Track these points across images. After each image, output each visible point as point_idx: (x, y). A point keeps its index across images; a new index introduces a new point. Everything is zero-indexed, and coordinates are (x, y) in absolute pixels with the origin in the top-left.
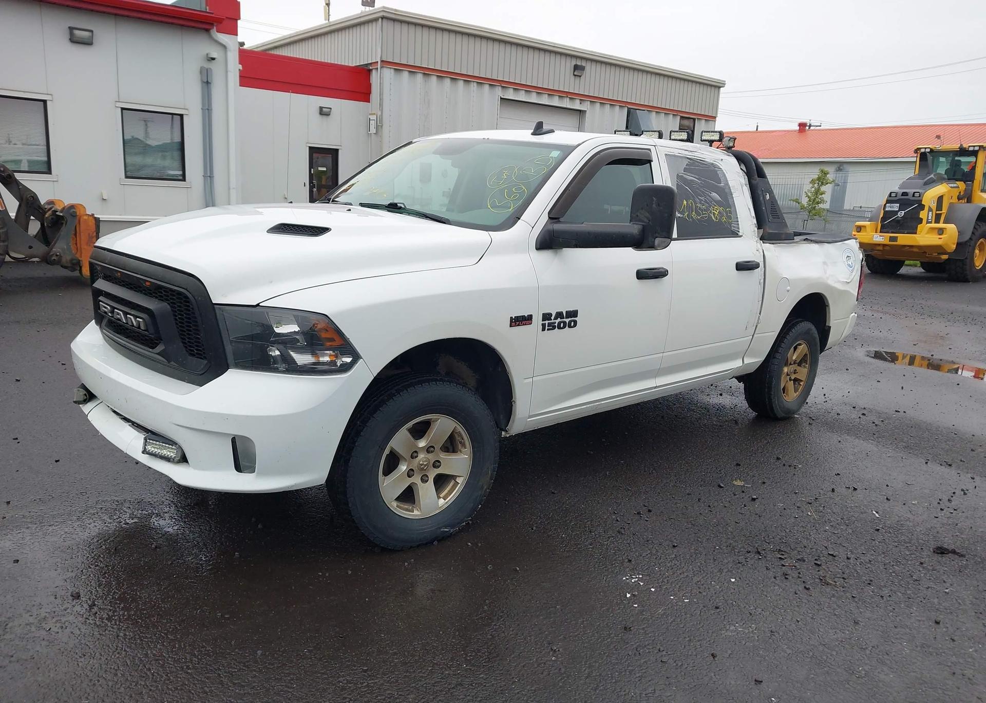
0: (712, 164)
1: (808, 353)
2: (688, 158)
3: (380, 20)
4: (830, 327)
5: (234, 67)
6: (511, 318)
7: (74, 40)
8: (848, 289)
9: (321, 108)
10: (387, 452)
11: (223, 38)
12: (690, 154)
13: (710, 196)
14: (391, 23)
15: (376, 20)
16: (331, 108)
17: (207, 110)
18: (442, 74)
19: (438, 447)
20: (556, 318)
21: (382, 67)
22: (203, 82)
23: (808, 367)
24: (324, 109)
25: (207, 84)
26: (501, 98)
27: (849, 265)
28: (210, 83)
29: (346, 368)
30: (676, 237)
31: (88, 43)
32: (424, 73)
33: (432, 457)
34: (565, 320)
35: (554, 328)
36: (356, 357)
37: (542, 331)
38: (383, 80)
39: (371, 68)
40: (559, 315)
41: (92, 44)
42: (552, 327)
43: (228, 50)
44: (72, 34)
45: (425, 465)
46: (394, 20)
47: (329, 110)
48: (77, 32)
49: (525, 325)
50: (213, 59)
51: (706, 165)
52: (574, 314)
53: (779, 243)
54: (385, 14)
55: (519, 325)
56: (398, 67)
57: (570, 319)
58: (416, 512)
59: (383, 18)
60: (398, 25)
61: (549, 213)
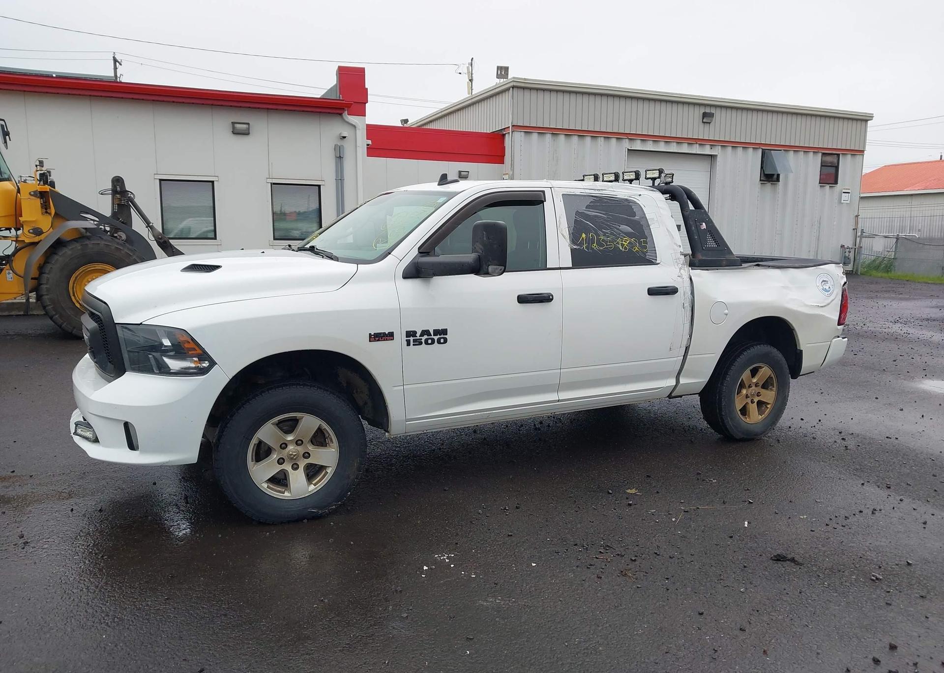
0: (627, 200)
1: (773, 375)
2: (593, 196)
3: (511, 89)
4: (801, 351)
5: (363, 141)
6: (370, 334)
7: (236, 132)
8: (821, 313)
9: (460, 172)
10: (254, 441)
11: (353, 119)
12: (597, 192)
13: (618, 229)
14: (521, 92)
15: (508, 89)
16: (468, 172)
17: (340, 180)
18: (569, 133)
19: (306, 440)
20: (422, 335)
21: (512, 132)
22: (336, 157)
23: (775, 390)
24: (462, 173)
25: (340, 158)
26: (628, 150)
27: (825, 290)
28: (342, 158)
29: (203, 372)
30: (571, 266)
31: (246, 133)
32: (553, 133)
33: (301, 450)
34: (433, 337)
35: (421, 343)
36: (213, 363)
37: (407, 346)
38: (515, 143)
39: (504, 133)
40: (425, 332)
41: (248, 134)
42: (418, 343)
43: (357, 129)
44: (234, 128)
45: (295, 455)
46: (524, 88)
47: (467, 173)
48: (238, 126)
49: (386, 340)
50: (344, 137)
51: (617, 201)
52: (444, 332)
53: (717, 269)
54: (515, 84)
55: (379, 340)
56: (528, 130)
57: (439, 336)
58: (286, 494)
59: (513, 87)
60: (527, 93)
61: (419, 248)
